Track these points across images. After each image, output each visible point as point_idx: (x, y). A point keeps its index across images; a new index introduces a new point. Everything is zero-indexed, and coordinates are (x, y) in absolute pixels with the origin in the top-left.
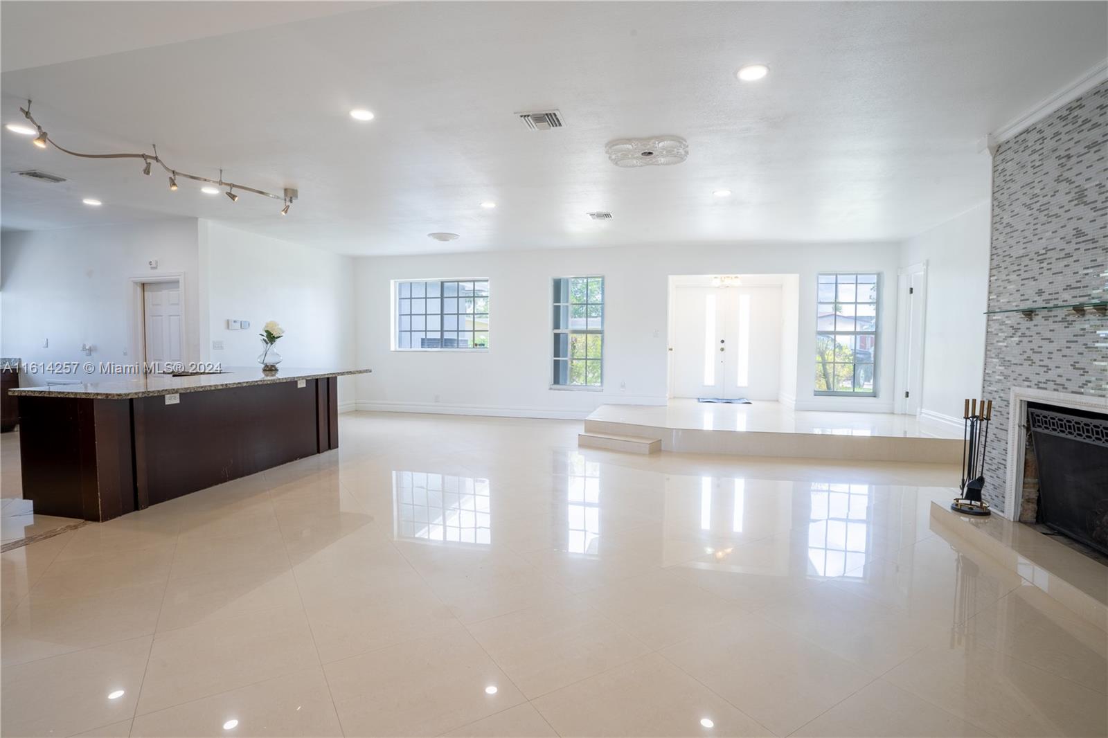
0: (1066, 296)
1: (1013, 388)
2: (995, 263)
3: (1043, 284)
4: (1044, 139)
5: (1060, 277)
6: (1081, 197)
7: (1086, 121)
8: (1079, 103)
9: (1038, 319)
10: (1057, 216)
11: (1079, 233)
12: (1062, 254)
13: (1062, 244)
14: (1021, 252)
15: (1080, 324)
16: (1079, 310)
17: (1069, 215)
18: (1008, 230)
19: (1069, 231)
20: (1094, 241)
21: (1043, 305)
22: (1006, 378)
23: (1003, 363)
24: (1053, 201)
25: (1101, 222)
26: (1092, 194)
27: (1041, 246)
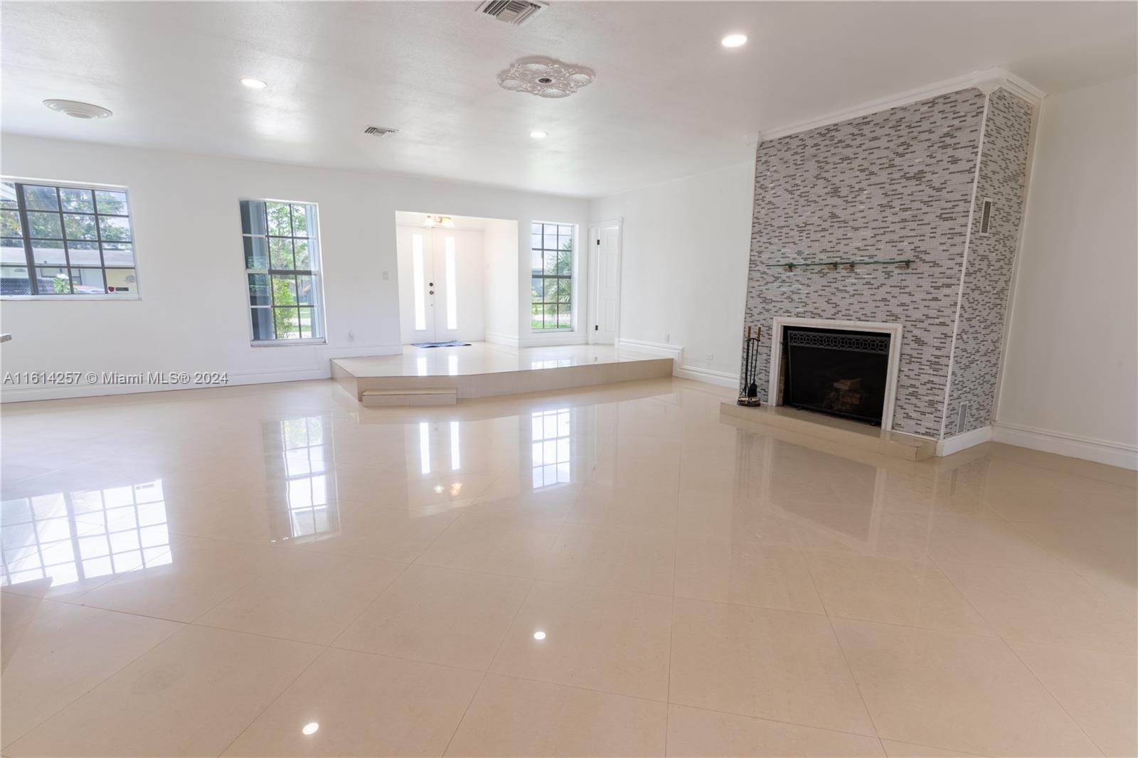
0: (823, 256)
1: (775, 318)
2: (756, 229)
3: (803, 246)
4: (805, 146)
5: (817, 243)
6: (835, 192)
7: (840, 141)
8: (836, 128)
9: (798, 271)
10: (815, 202)
11: (833, 216)
12: (820, 228)
13: (820, 222)
14: (783, 224)
15: (832, 275)
16: (835, 265)
17: (825, 203)
18: (771, 206)
19: (826, 213)
20: (845, 222)
21: (803, 262)
22: (768, 311)
23: (765, 301)
24: (812, 191)
25: (851, 210)
26: (844, 191)
27: (800, 221)
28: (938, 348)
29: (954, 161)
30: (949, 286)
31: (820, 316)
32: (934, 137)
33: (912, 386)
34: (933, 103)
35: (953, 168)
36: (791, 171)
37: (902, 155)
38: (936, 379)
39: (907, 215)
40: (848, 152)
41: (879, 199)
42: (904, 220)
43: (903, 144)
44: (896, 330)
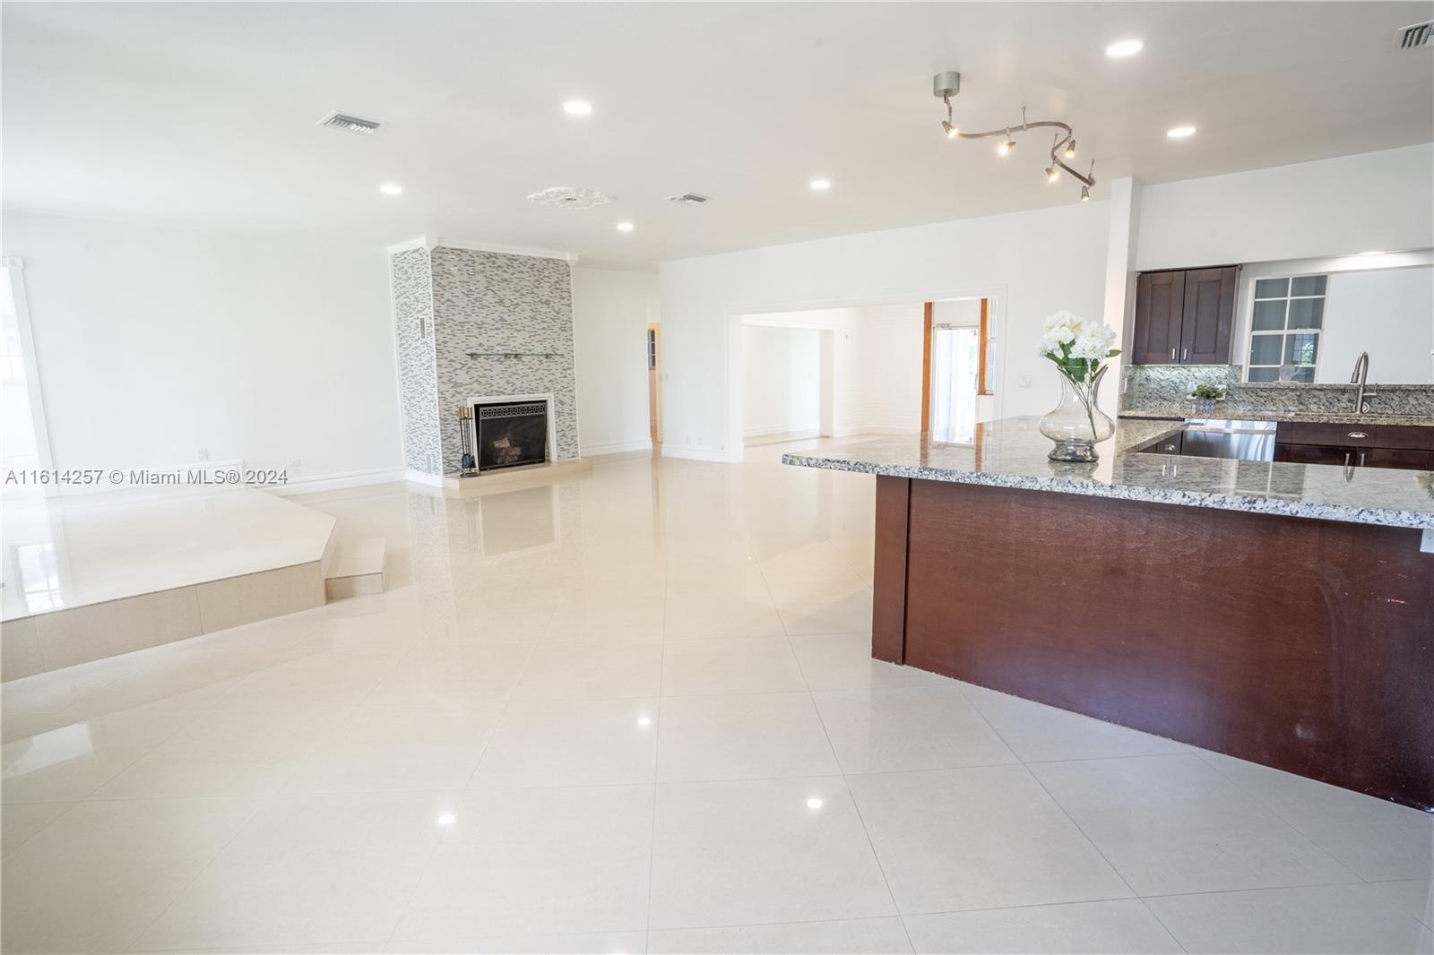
0: (499, 348)
1: (468, 399)
2: (439, 321)
3: (483, 341)
4: (474, 262)
5: (494, 339)
6: (501, 302)
7: (499, 267)
8: (496, 256)
9: (481, 359)
10: (488, 307)
11: (502, 319)
12: (494, 327)
13: (493, 322)
14: (463, 320)
15: (507, 362)
16: (506, 356)
17: (495, 309)
18: (449, 303)
19: (497, 316)
20: (510, 324)
21: (485, 352)
22: (460, 393)
23: (456, 385)
24: (484, 298)
25: (514, 317)
26: (507, 303)
27: (479, 320)
28: (571, 405)
29: (563, 298)
30: (570, 369)
31: (504, 393)
32: (552, 281)
33: (563, 430)
34: (548, 261)
35: (563, 302)
36: (466, 278)
37: (538, 288)
38: (571, 423)
39: (545, 325)
40: (506, 276)
41: (528, 313)
42: (544, 329)
43: (537, 281)
44: (550, 397)
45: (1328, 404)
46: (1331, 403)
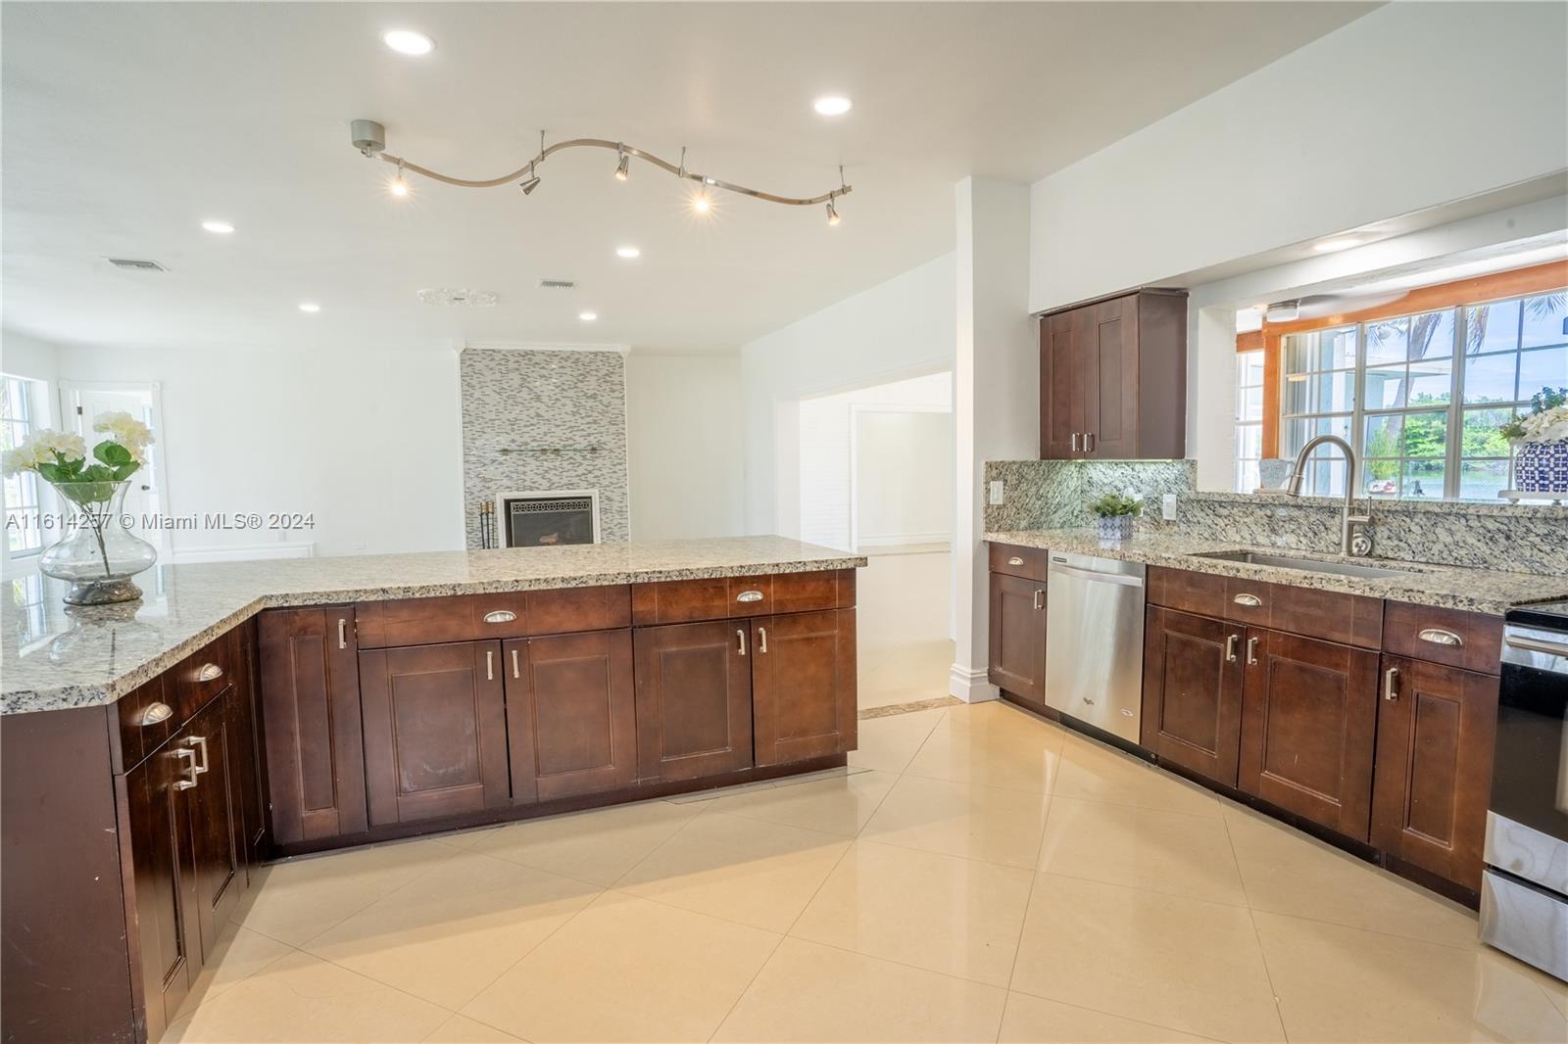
0: (535, 444)
1: (498, 493)
2: (468, 419)
3: (515, 436)
4: (508, 361)
5: (528, 435)
6: (538, 398)
7: (537, 363)
8: (533, 353)
9: (513, 455)
10: (522, 403)
11: (538, 415)
12: (529, 424)
13: (528, 419)
14: (494, 417)
15: (543, 458)
16: (544, 451)
17: (530, 405)
18: (479, 402)
19: (532, 412)
20: (548, 420)
21: (517, 448)
22: (488, 488)
23: (484, 480)
24: (518, 395)
25: (553, 413)
26: (545, 399)
27: (511, 417)
28: (621, 502)
29: (613, 391)
30: (621, 464)
31: (538, 488)
32: (600, 375)
33: (610, 528)
34: (596, 354)
35: (612, 395)
36: (498, 376)
37: (582, 382)
38: (622, 521)
39: (590, 420)
40: (543, 372)
41: (570, 408)
42: (589, 423)
43: (581, 375)
44: (594, 493)
45: (1311, 534)
46: (1316, 534)
